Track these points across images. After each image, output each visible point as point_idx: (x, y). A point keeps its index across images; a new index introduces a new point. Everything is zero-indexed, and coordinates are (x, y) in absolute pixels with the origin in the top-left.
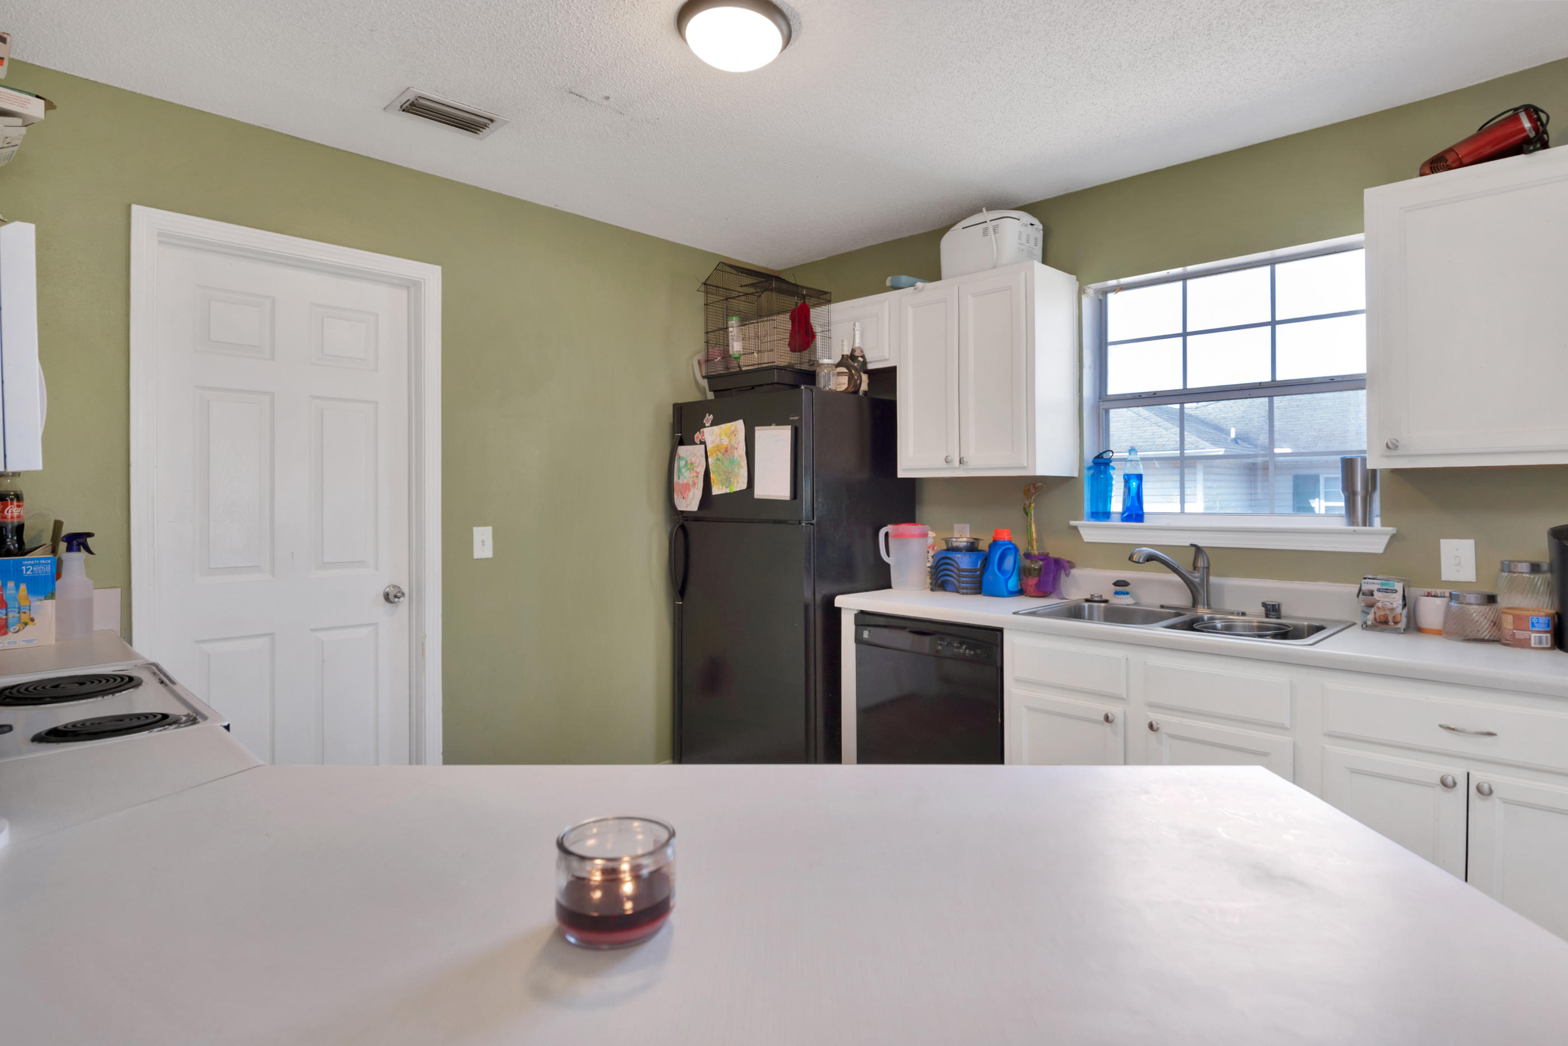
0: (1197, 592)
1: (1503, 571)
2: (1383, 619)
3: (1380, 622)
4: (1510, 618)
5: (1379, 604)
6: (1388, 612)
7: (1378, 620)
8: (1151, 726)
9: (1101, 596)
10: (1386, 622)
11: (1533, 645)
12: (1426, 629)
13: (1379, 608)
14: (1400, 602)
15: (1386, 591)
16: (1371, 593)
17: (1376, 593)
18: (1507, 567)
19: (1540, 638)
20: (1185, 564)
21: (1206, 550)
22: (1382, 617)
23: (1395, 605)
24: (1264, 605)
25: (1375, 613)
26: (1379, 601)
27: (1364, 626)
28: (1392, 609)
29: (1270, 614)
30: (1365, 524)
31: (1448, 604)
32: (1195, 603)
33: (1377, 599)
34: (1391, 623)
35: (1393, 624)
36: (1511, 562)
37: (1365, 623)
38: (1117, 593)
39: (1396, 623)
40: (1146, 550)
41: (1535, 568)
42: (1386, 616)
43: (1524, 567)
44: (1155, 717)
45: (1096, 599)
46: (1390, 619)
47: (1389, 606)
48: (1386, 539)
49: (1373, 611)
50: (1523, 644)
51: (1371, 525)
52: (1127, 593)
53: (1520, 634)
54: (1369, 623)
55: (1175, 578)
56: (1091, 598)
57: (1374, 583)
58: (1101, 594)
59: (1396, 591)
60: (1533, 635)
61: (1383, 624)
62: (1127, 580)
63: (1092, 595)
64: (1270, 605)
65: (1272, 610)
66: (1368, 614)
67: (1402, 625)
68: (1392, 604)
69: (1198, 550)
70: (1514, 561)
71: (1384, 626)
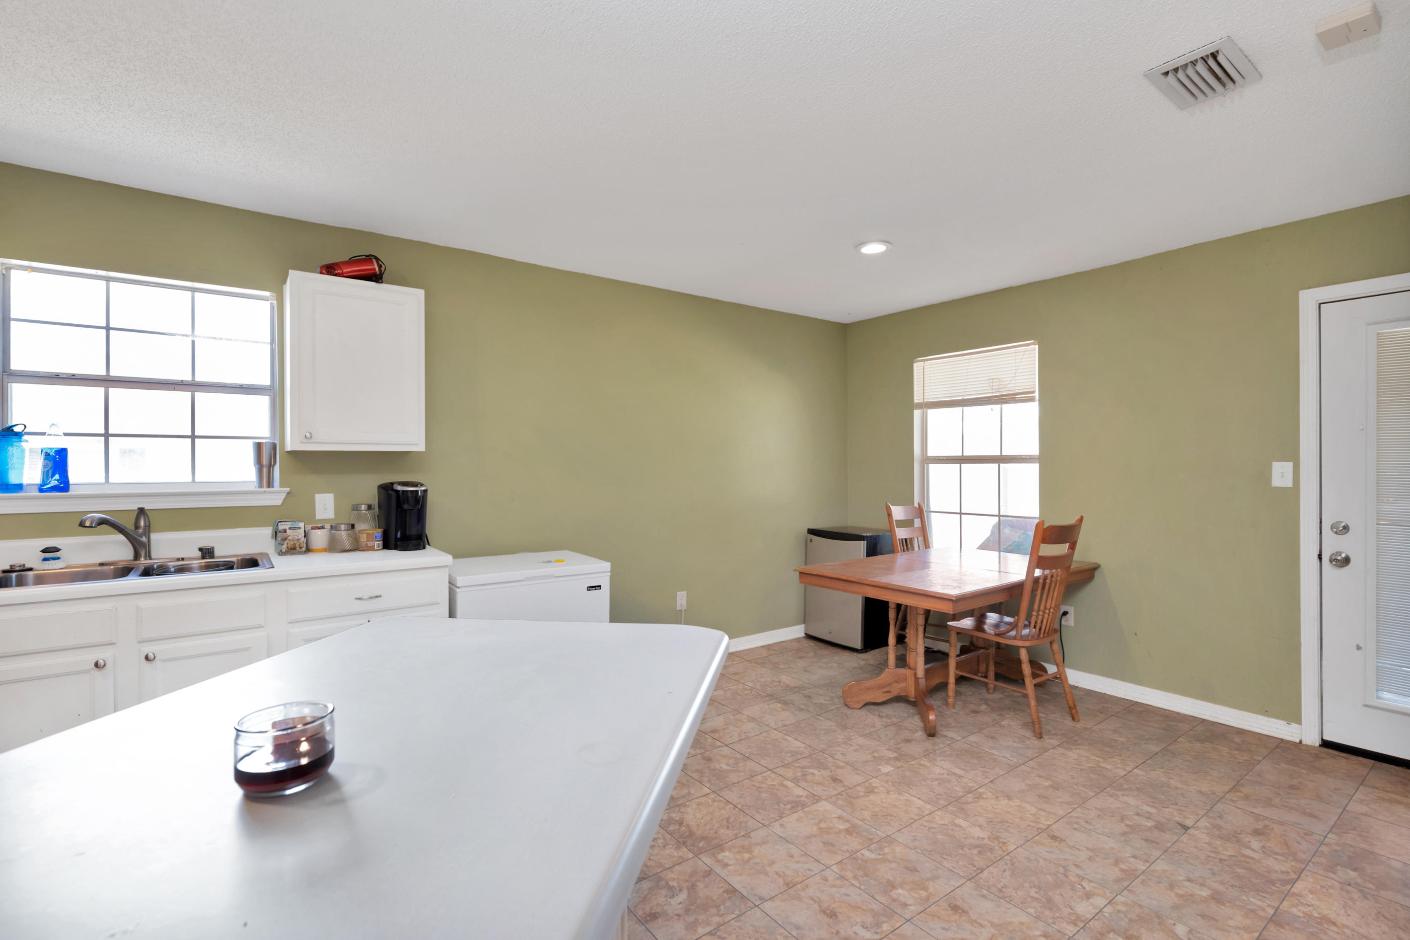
0: (140, 547)
1: (353, 510)
2: (292, 547)
3: (291, 549)
4: (365, 535)
5: (290, 538)
6: (295, 542)
7: (289, 548)
8: (147, 658)
9: (24, 565)
10: (295, 549)
11: (376, 549)
12: (313, 550)
13: (290, 540)
14: (303, 535)
15: (294, 528)
16: (285, 531)
17: (288, 531)
18: (356, 508)
19: (379, 544)
20: (130, 526)
21: (148, 512)
22: (292, 546)
23: (300, 537)
24: (200, 550)
25: (287, 544)
26: (290, 535)
27: (280, 553)
28: (298, 540)
29: (206, 556)
30: (269, 486)
31: (331, 533)
32: (137, 557)
33: (289, 534)
34: (298, 549)
35: (299, 549)
36: (358, 505)
37: (281, 551)
38: (45, 559)
39: (301, 548)
40: (98, 516)
41: (370, 507)
42: (294, 545)
43: (363, 507)
44: (148, 649)
45: (18, 569)
46: (297, 546)
47: (297, 538)
48: (283, 496)
49: (286, 542)
50: (372, 549)
51: (273, 487)
52: (59, 558)
53: (370, 544)
54: (284, 550)
55: (121, 537)
56: (11, 568)
57: (286, 524)
58: (23, 563)
59: (300, 528)
60: (376, 543)
61: (292, 550)
62: (57, 546)
63: (11, 566)
64: (206, 549)
65: (207, 552)
66: (283, 545)
67: (304, 549)
68: (298, 536)
69: (141, 511)
70: (359, 504)
71: (293, 551)
